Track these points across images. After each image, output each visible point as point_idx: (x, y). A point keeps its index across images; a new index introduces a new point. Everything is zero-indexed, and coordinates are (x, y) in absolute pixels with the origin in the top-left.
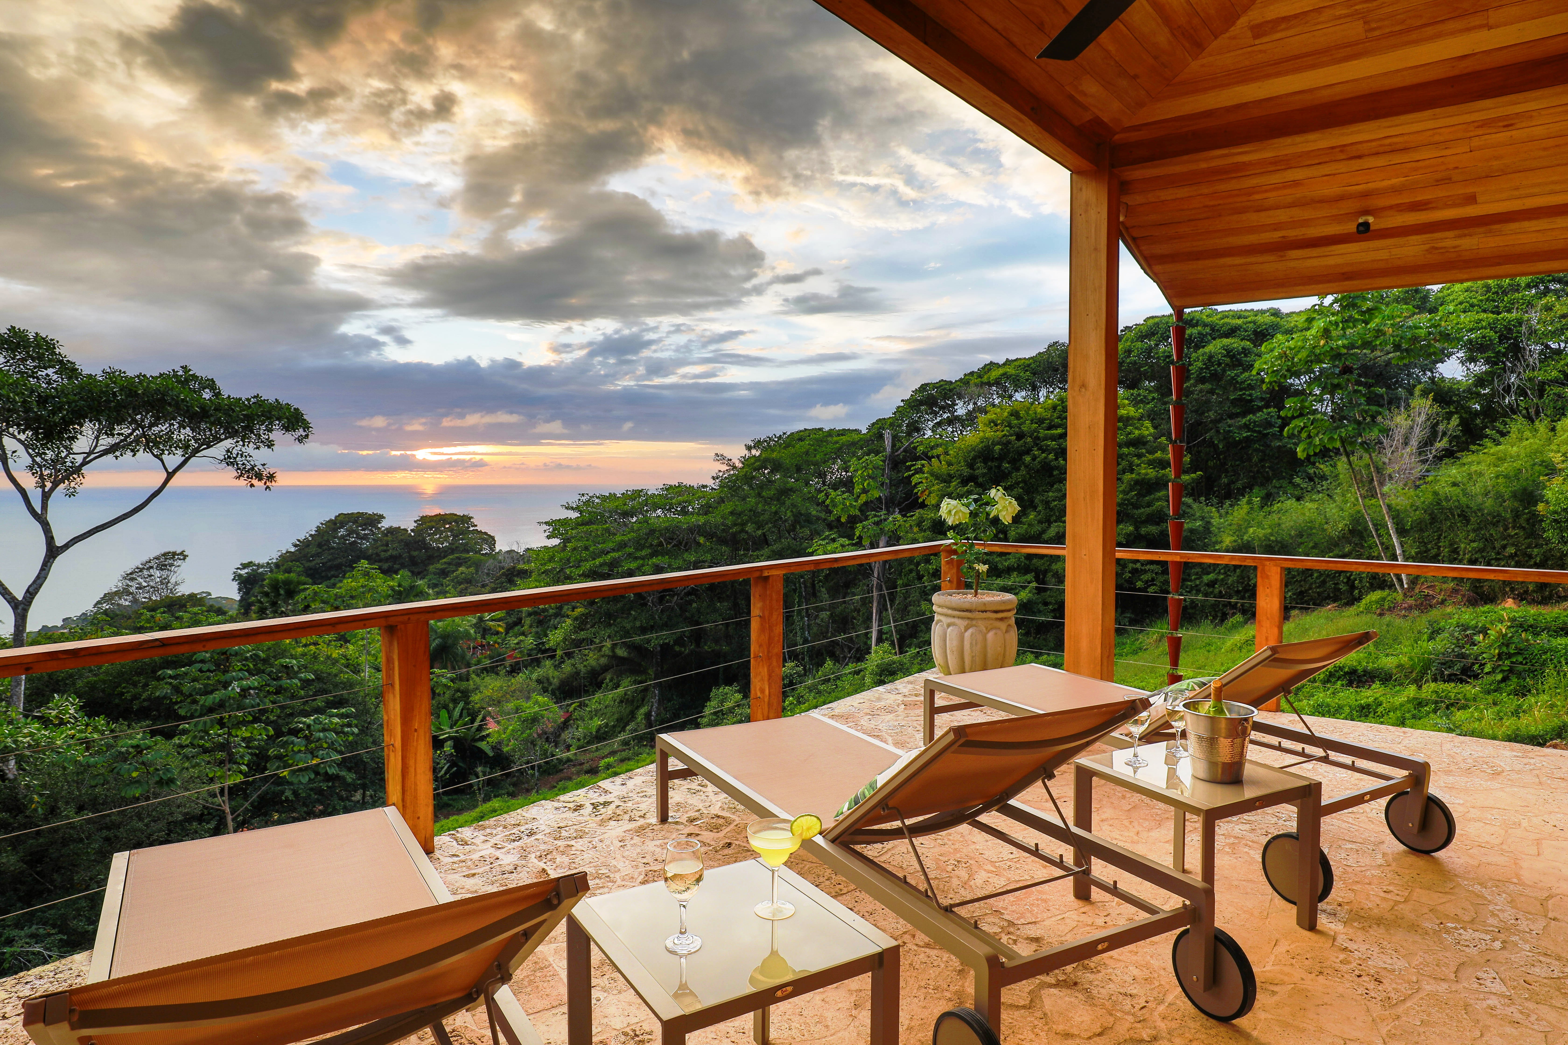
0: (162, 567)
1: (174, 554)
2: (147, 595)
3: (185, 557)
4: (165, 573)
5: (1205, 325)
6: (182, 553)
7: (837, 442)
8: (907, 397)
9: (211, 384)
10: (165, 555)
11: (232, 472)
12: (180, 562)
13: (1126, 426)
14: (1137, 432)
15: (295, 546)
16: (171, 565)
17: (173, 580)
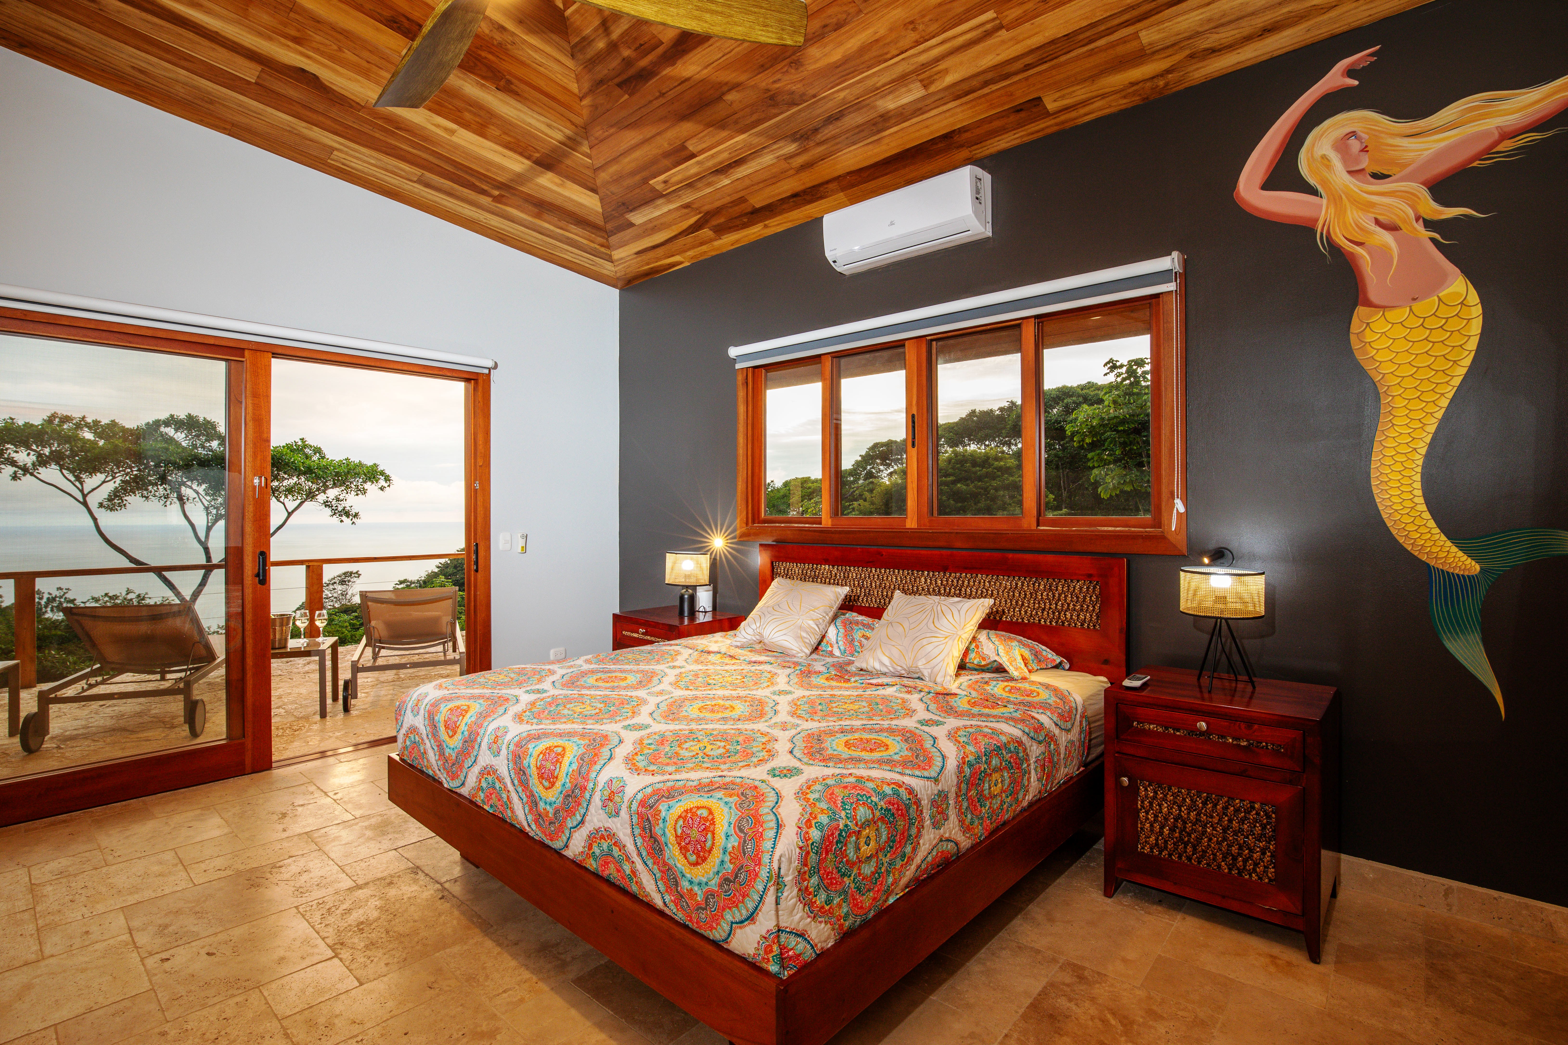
0: (342, 582)
1: (351, 573)
2: (331, 604)
3: (359, 575)
4: (344, 587)
5: (1079, 396)
6: (357, 573)
7: (810, 488)
8: (863, 453)
9: (318, 450)
10: (345, 574)
11: (328, 511)
12: (355, 579)
13: (1003, 474)
14: (1011, 478)
15: (438, 567)
16: (349, 581)
17: (350, 593)
